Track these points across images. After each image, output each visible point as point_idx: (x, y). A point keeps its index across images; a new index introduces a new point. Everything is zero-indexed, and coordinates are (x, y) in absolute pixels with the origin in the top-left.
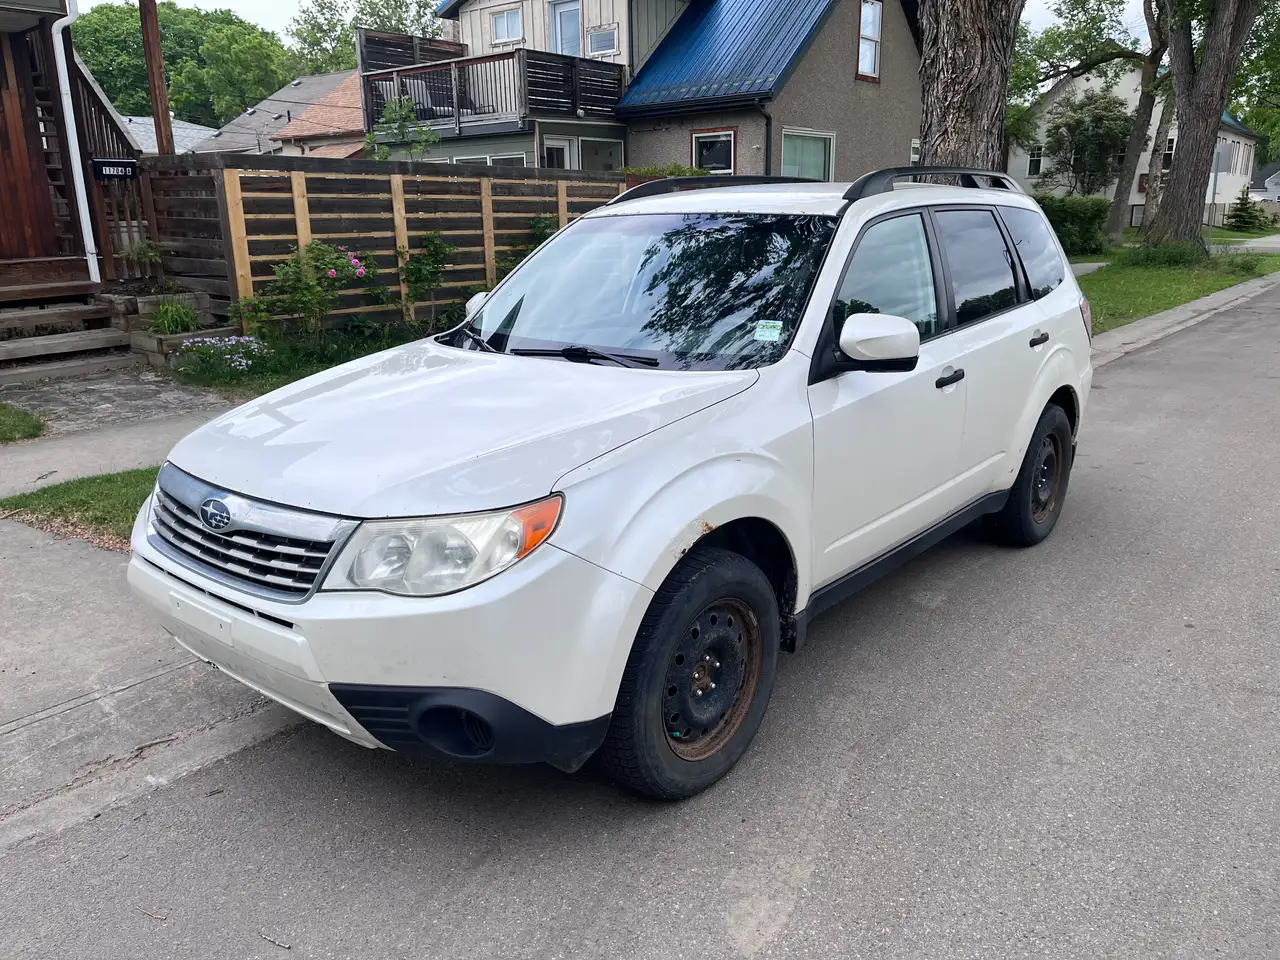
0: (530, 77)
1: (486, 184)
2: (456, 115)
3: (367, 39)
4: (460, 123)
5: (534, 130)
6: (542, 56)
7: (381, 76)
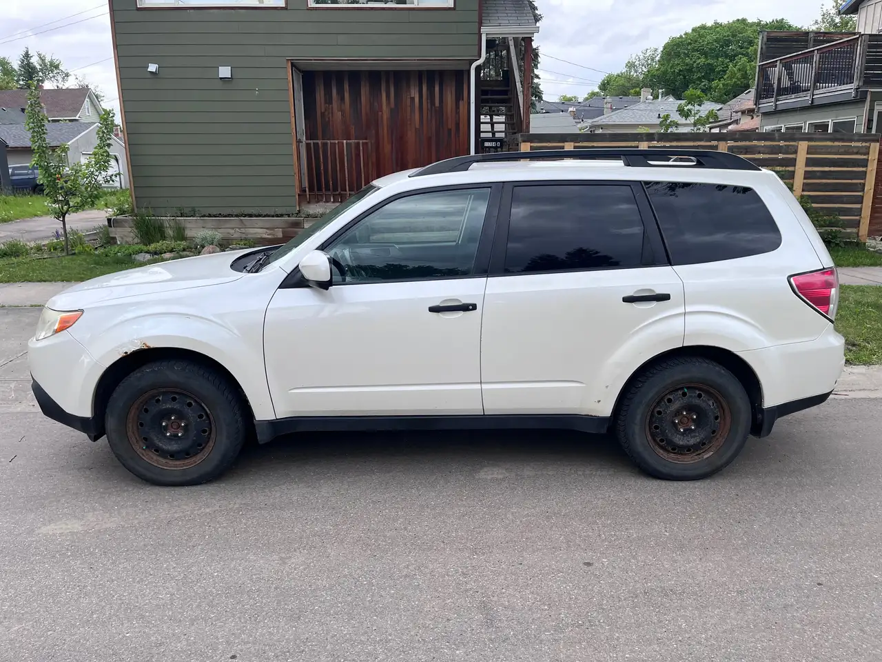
0: (868, 56)
1: (803, 146)
2: (812, 89)
3: (767, 39)
4: (813, 95)
5: (866, 98)
6: (875, 38)
7: (771, 65)
